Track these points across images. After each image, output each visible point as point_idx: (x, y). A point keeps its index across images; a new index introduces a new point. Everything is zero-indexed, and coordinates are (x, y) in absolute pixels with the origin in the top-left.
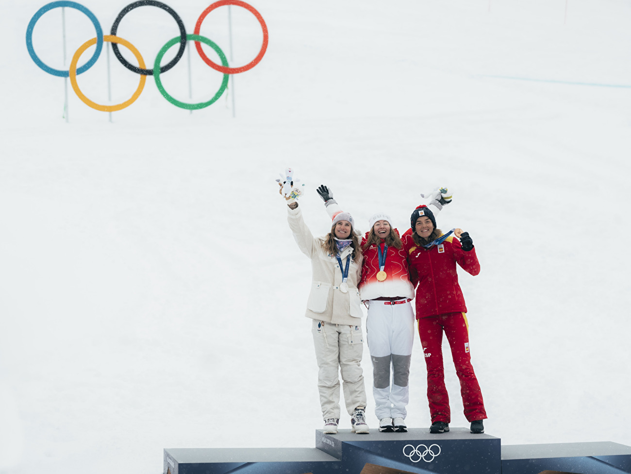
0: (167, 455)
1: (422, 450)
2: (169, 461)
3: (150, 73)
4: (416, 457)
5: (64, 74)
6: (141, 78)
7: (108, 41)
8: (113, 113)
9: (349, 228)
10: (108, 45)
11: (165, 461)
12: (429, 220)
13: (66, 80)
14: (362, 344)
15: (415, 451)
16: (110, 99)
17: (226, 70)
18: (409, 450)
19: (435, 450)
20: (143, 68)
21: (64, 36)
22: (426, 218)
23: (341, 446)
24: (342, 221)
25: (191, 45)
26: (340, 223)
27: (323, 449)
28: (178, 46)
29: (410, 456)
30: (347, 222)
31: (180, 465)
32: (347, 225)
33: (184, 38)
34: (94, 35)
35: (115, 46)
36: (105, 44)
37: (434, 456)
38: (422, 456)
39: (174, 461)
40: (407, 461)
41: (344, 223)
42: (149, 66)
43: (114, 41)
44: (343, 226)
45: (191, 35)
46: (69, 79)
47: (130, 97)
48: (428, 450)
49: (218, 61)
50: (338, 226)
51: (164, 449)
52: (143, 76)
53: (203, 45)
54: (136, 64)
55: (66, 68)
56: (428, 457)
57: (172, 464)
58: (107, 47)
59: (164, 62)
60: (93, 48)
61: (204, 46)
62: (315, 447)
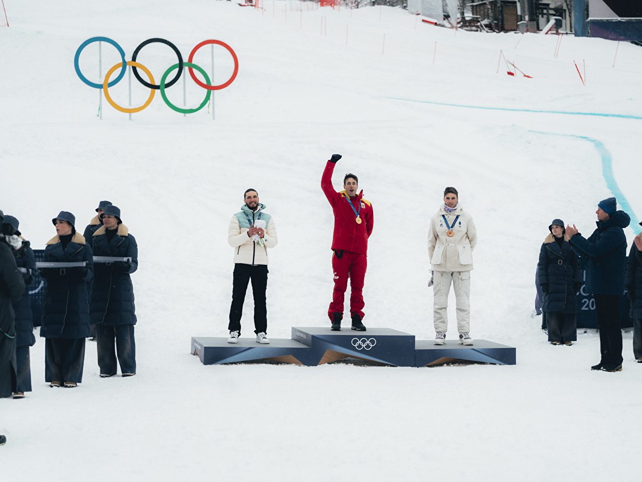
0: (194, 341)
1: (364, 342)
2: (196, 345)
3: (157, 87)
4: (360, 346)
5: (100, 86)
6: (152, 91)
7: (130, 65)
8: (133, 114)
10: (130, 67)
11: (193, 345)
13: (101, 91)
15: (360, 342)
16: (130, 105)
17: (209, 87)
18: (355, 342)
19: (372, 342)
20: (153, 84)
21: (100, 61)
23: (311, 338)
25: (186, 69)
27: (297, 340)
28: (177, 70)
29: (356, 346)
31: (206, 348)
33: (181, 65)
34: (120, 61)
35: (134, 69)
36: (128, 67)
37: (371, 346)
38: (364, 346)
39: (200, 345)
40: (354, 349)
42: (158, 83)
43: (134, 66)
45: (186, 63)
46: (102, 90)
47: (143, 104)
48: (368, 342)
49: (204, 81)
51: (192, 338)
52: (153, 90)
53: (194, 70)
54: (148, 81)
55: (101, 83)
56: (368, 346)
57: (199, 347)
58: (129, 69)
60: (120, 69)
62: (290, 338)
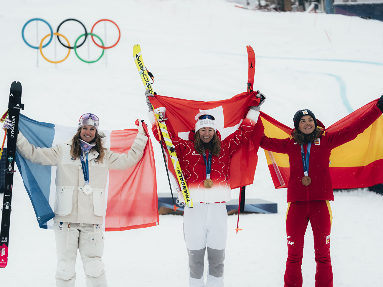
3: (72, 48)
5: (37, 48)
8: (57, 64)
9: (94, 132)
12: (312, 119)
13: (38, 51)
14: (103, 241)
16: (56, 59)
17: (103, 47)
20: (69, 46)
22: (309, 117)
24: (87, 126)
25: (89, 37)
26: (85, 128)
28: (84, 37)
30: (92, 127)
32: (92, 129)
33: (86, 35)
34: (50, 32)
36: (54, 36)
41: (89, 128)
42: (72, 45)
43: (58, 35)
44: (88, 131)
45: (89, 33)
50: (83, 131)
52: (70, 49)
54: (66, 44)
55: (38, 45)
59: (78, 44)
60: (49, 37)
61: (94, 38)
